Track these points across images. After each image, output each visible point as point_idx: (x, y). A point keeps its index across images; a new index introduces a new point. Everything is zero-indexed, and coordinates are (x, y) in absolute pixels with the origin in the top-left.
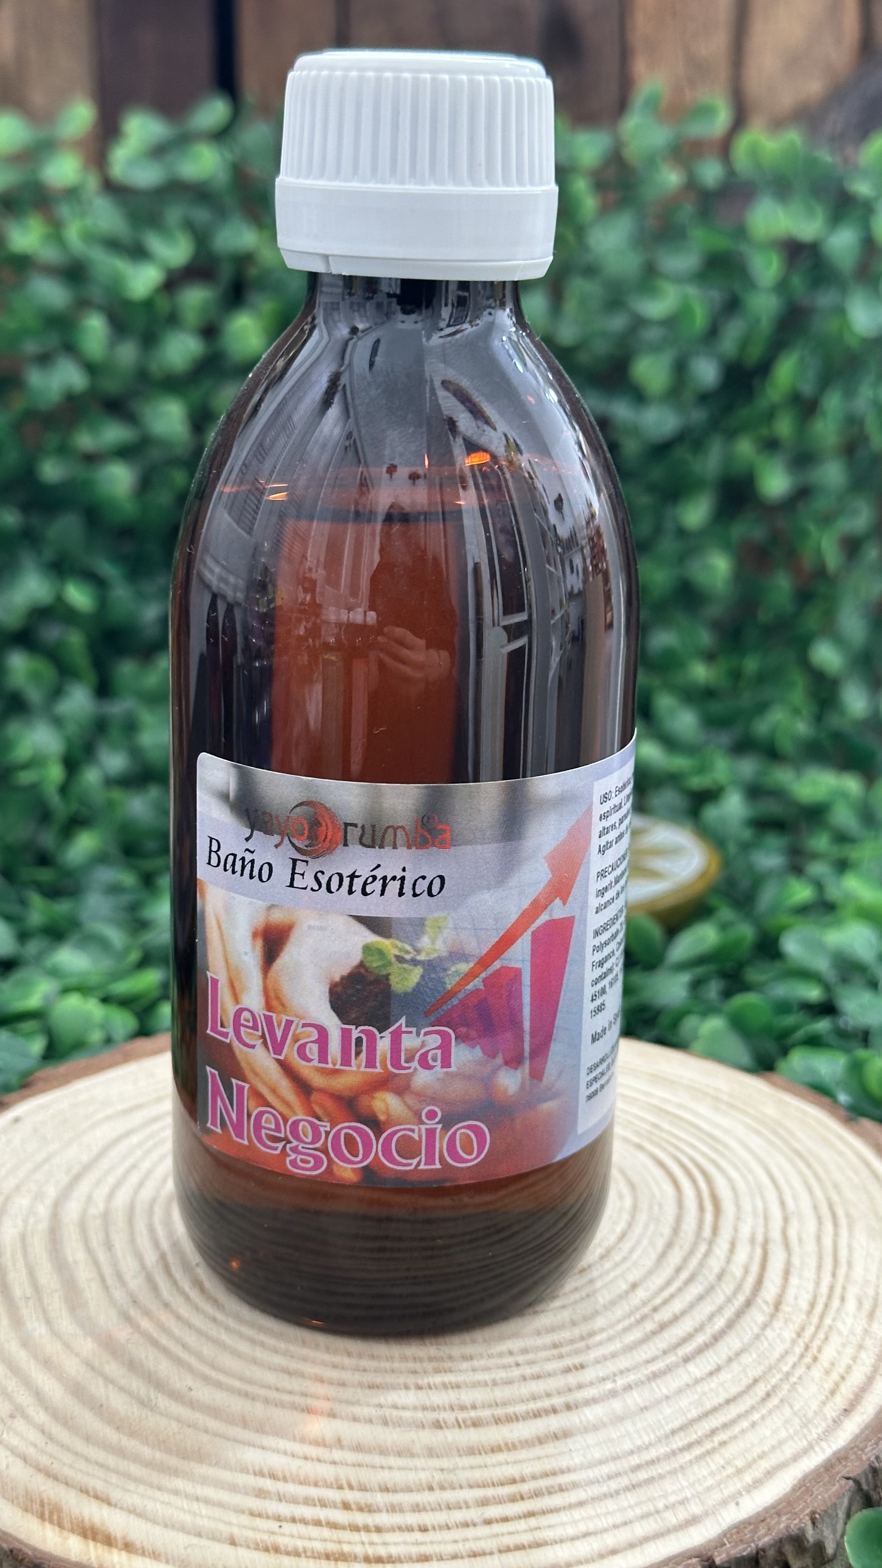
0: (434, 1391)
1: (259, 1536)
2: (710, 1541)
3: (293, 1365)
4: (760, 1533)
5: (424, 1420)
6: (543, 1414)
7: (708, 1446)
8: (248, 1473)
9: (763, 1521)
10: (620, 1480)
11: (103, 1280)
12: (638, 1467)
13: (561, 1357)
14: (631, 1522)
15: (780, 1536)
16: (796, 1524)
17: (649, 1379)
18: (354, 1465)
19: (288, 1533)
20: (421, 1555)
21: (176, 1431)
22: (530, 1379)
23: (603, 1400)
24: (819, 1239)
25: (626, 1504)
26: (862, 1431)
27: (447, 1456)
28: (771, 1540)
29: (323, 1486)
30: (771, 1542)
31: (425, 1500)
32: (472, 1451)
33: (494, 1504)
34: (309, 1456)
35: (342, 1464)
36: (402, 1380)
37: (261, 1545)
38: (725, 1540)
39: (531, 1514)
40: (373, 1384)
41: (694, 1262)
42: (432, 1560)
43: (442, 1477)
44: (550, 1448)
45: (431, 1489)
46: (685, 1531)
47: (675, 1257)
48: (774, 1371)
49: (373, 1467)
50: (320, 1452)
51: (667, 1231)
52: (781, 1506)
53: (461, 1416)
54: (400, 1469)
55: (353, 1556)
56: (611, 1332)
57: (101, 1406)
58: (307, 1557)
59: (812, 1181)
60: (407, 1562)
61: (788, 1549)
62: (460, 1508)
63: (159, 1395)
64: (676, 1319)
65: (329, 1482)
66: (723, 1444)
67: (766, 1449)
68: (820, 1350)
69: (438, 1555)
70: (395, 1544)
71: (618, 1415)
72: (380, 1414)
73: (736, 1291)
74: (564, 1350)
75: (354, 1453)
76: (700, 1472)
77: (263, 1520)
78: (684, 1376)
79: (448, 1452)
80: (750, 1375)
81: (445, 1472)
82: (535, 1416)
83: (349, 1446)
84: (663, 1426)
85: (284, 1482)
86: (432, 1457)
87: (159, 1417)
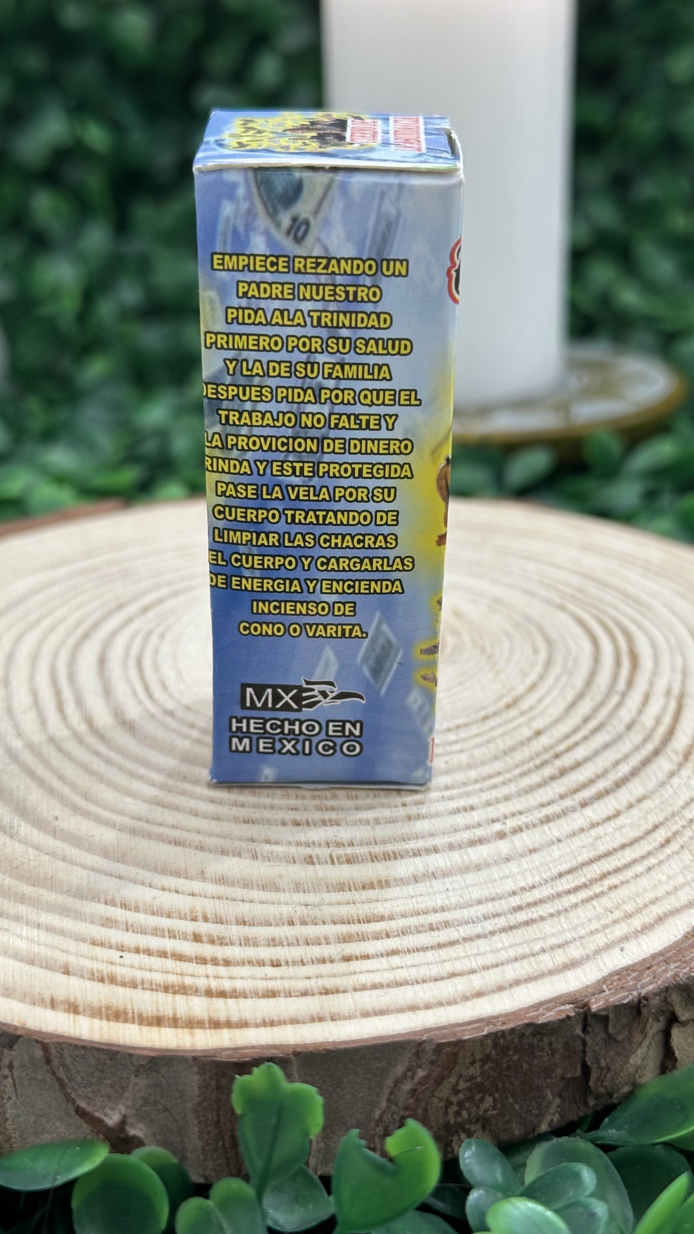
0: (312, 828)
1: (96, 966)
2: (588, 986)
3: (170, 798)
4: (644, 981)
5: (296, 856)
6: (423, 853)
7: (597, 888)
8: (99, 901)
9: (649, 968)
10: (497, 920)
12: (519, 908)
13: (451, 798)
14: (502, 964)
15: (667, 985)
16: (685, 973)
17: (541, 822)
18: (213, 898)
19: (129, 963)
20: (268, 991)
21: (32, 857)
22: (415, 818)
23: (489, 841)
25: (500, 945)
27: (315, 891)
28: (655, 988)
29: (176, 918)
30: (655, 991)
31: (283, 935)
32: (341, 887)
33: (356, 941)
34: (167, 887)
35: (201, 896)
36: (281, 815)
37: (96, 975)
38: (605, 987)
39: (394, 952)
40: (249, 820)
41: (603, 713)
42: (279, 996)
43: (305, 912)
44: (426, 887)
45: (291, 923)
46: (561, 975)
47: (585, 707)
48: (677, 818)
49: (234, 900)
50: (181, 883)
51: (579, 682)
52: (670, 954)
53: (336, 852)
54: (261, 902)
55: (194, 989)
56: (508, 776)
58: (144, 989)
60: (252, 997)
61: (675, 999)
62: (319, 944)
63: (23, 823)
64: (578, 765)
65: (183, 913)
66: (613, 887)
67: (660, 894)
69: (287, 991)
70: (242, 978)
71: (503, 856)
72: (250, 848)
73: (646, 740)
74: (455, 792)
75: (215, 885)
76: (584, 916)
77: (104, 950)
78: (579, 820)
79: (316, 887)
80: (650, 821)
81: (309, 907)
82: (415, 855)
83: (211, 879)
84: (550, 868)
85: (135, 911)
86: (298, 892)
87: (17, 844)
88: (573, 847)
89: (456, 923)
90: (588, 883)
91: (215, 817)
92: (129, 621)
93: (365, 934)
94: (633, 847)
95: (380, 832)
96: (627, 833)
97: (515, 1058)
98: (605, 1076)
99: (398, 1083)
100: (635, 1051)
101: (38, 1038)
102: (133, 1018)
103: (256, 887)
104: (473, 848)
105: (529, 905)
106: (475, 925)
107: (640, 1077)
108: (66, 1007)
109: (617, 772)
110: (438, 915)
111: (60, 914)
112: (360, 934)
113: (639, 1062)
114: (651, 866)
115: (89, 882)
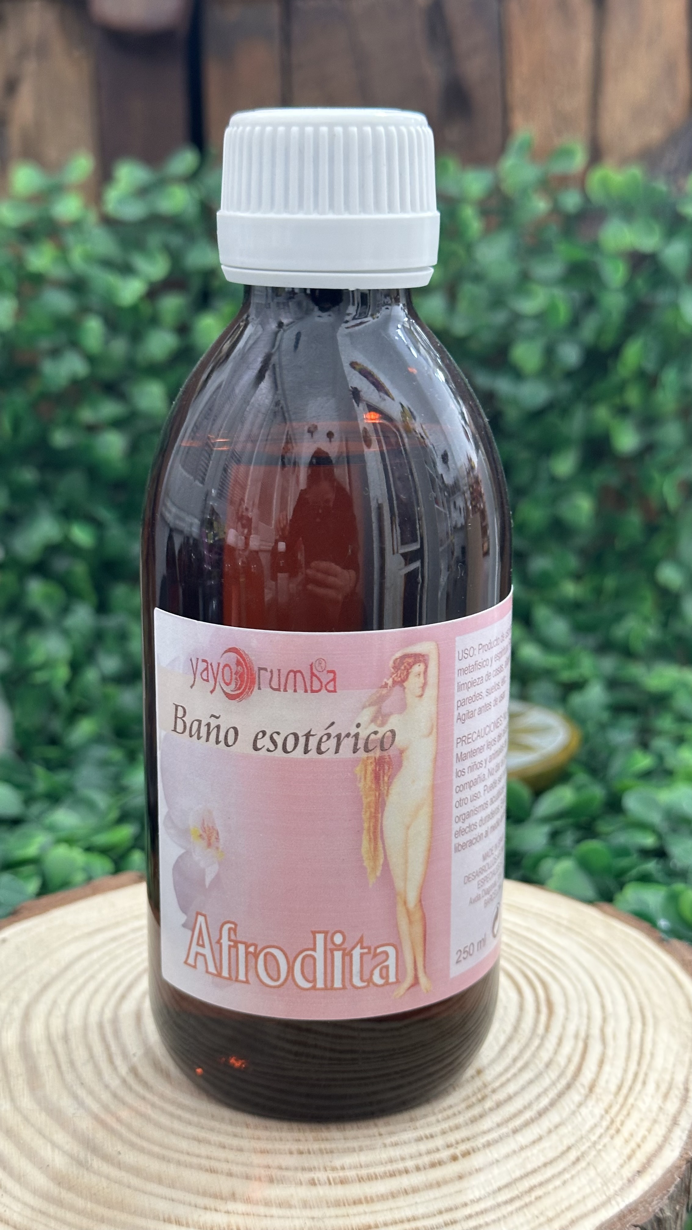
0: (312, 1155)
3: (202, 1134)
5: (302, 1179)
6: (397, 1174)
7: (527, 1199)
8: (159, 1219)
11: (59, 1066)
12: (471, 1216)
17: (484, 1146)
18: (243, 1214)
21: (105, 1186)
22: (390, 1146)
23: (446, 1163)
24: (629, 1035)
26: (651, 1188)
27: (318, 1207)
32: (338, 1204)
34: (208, 1207)
35: (234, 1213)
36: (287, 1147)
40: (264, 1150)
41: (528, 1054)
44: (401, 1201)
47: (513, 1050)
48: (584, 1140)
49: (259, 1216)
51: (509, 1028)
53: (332, 1175)
57: (48, 1166)
59: (628, 988)
63: (95, 1158)
64: (510, 1098)
66: (538, 1198)
67: (572, 1201)
68: (622, 1123)
71: (457, 1175)
72: (267, 1174)
73: (560, 1076)
79: (319, 1204)
80: (565, 1143)
84: (492, 1184)
86: (306, 1208)
87: (92, 1175)
88: (508, 1166)
104: (434, 1169)
105: (477, 1214)
109: (539, 1104)
110: (410, 1223)
114: (566, 1180)
115: (150, 1204)
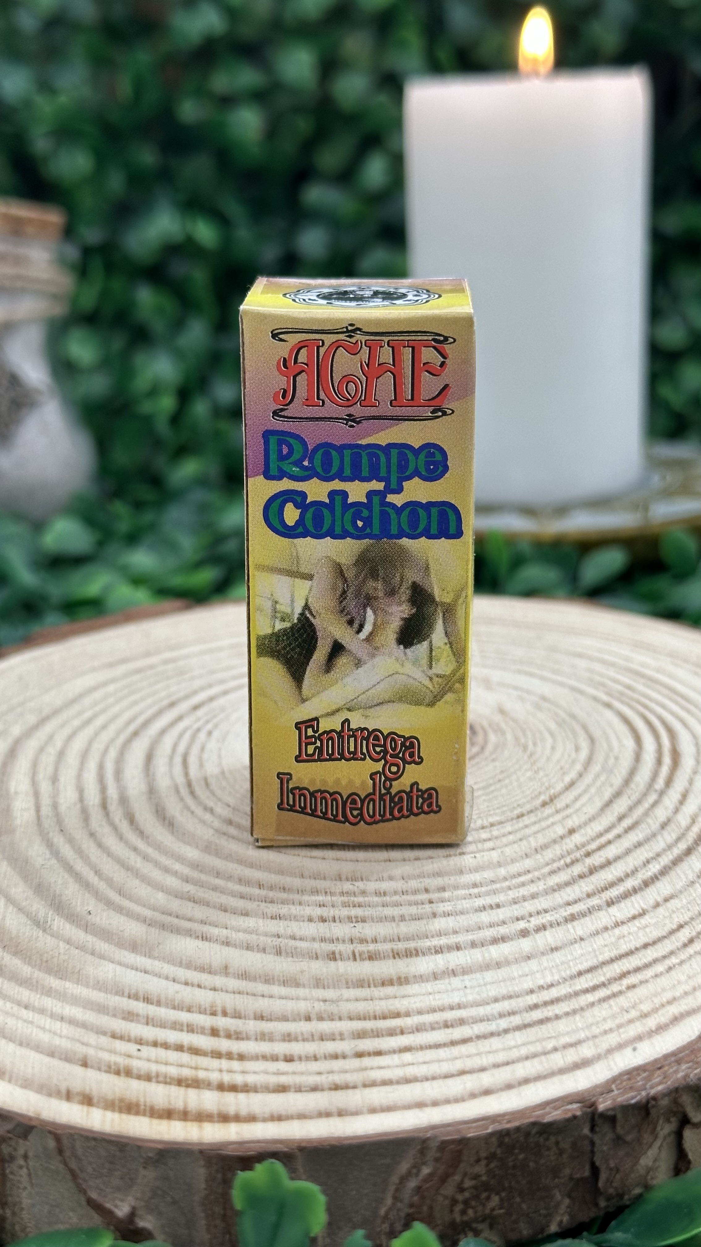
0: (338, 924)
1: (113, 1059)
2: (596, 1086)
3: (201, 893)
4: (654, 1081)
5: (319, 952)
6: (445, 950)
7: (615, 988)
8: (123, 995)
9: (660, 1068)
10: (512, 1018)
11: (38, 808)
12: (536, 1006)
13: (479, 896)
14: (513, 1062)
15: (677, 1085)
16: (696, 1074)
18: (234, 993)
19: (145, 1056)
20: (279, 1086)
21: (62, 951)
22: (440, 916)
23: (512, 939)
25: (512, 1043)
27: (334, 988)
28: (665, 1089)
29: (196, 1012)
30: (665, 1091)
31: (298, 1030)
32: (361, 983)
33: (370, 1037)
34: (190, 982)
35: (222, 990)
36: (308, 911)
37: (113, 1067)
38: (613, 1087)
39: (407, 1049)
41: (639, 811)
42: (289, 1091)
43: (323, 1008)
44: (444, 984)
45: (308, 1019)
46: (571, 1074)
47: (621, 806)
49: (254, 995)
50: (204, 978)
51: (617, 781)
52: (683, 1054)
53: (359, 948)
54: (281, 998)
55: (206, 1083)
56: (536, 874)
58: (158, 1082)
60: (262, 1092)
61: (686, 1100)
62: (334, 1040)
63: (57, 917)
64: (609, 863)
65: (203, 1007)
66: (632, 987)
67: (677, 994)
70: (255, 1073)
71: (524, 954)
72: (275, 944)
73: (678, 839)
74: (483, 889)
75: (237, 980)
76: (599, 1015)
77: (123, 1043)
78: (604, 918)
79: (336, 984)
80: (676, 920)
81: (327, 1003)
82: (437, 952)
83: (234, 974)
84: (570, 967)
85: (157, 1006)
86: (318, 987)
87: (49, 937)
88: (595, 946)
89: (471, 1021)
90: (606, 982)
91: (243, 912)
92: (180, 718)
93: (379, 1030)
94: (656, 947)
95: (404, 929)
96: (651, 932)
97: (521, 1156)
98: (614, 1177)
99: (403, 1179)
100: (646, 1153)
101: (51, 1129)
102: (145, 1110)
103: (277, 983)
104: (495, 946)
105: (546, 1004)
106: (490, 1023)
107: (652, 1178)
108: (81, 1098)
109: (647, 871)
110: (454, 1012)
111: (84, 1007)
112: (375, 1030)
113: (650, 1164)
114: (672, 966)
115: (115, 975)
